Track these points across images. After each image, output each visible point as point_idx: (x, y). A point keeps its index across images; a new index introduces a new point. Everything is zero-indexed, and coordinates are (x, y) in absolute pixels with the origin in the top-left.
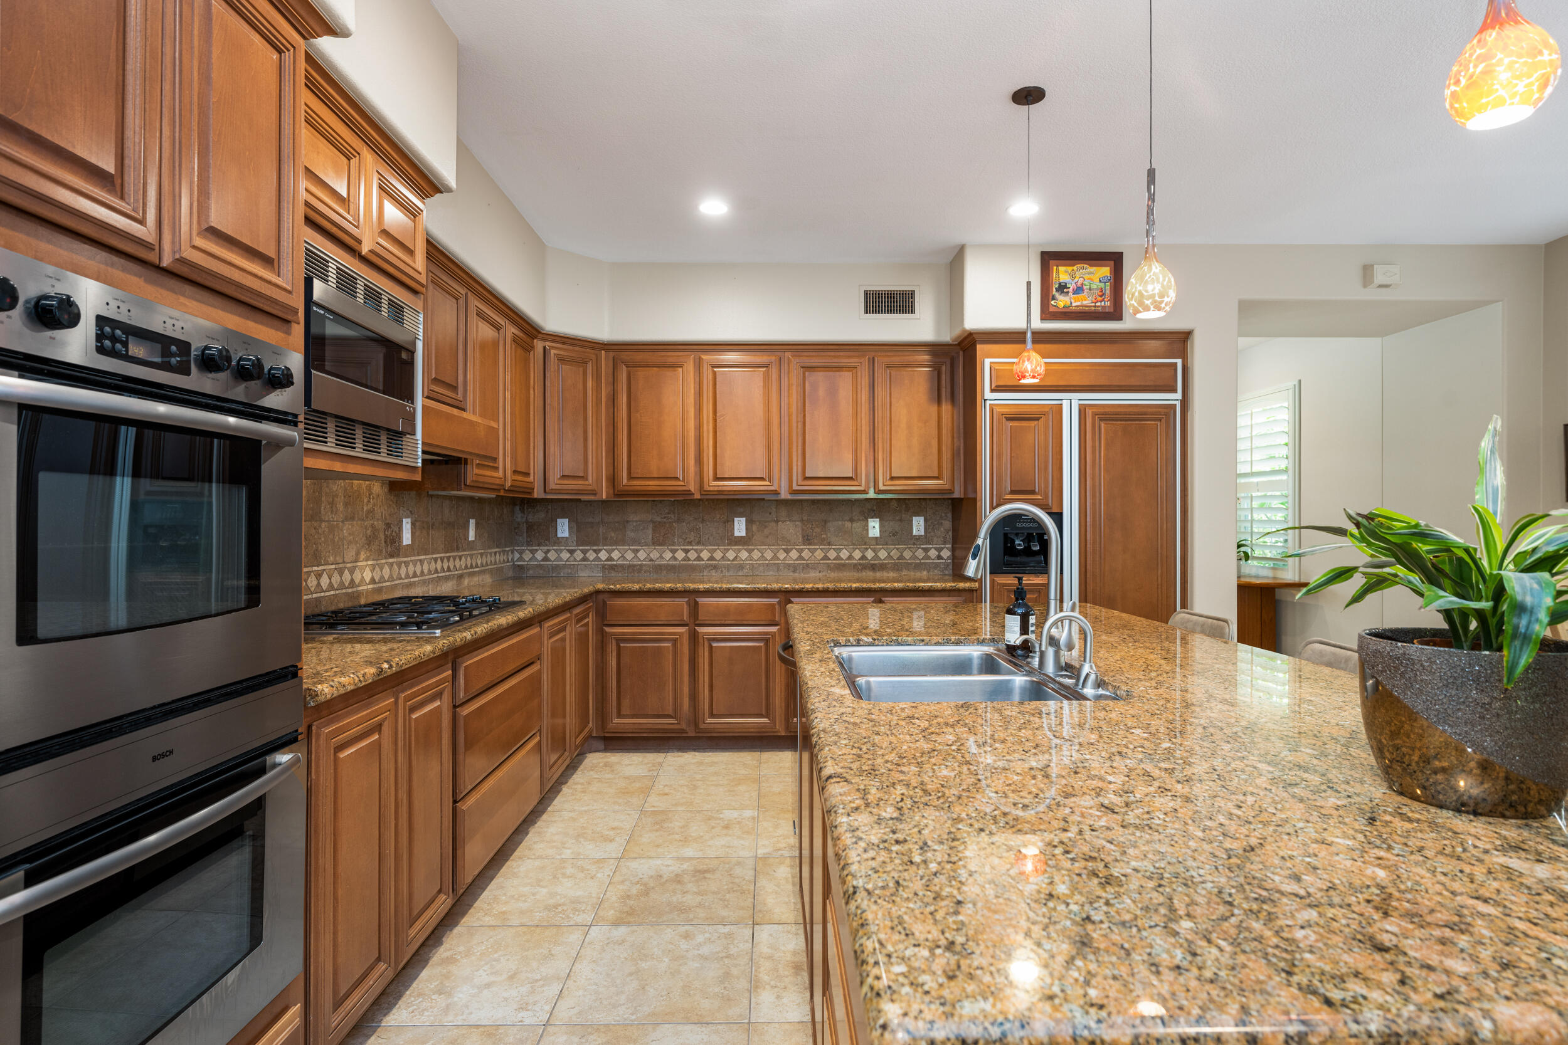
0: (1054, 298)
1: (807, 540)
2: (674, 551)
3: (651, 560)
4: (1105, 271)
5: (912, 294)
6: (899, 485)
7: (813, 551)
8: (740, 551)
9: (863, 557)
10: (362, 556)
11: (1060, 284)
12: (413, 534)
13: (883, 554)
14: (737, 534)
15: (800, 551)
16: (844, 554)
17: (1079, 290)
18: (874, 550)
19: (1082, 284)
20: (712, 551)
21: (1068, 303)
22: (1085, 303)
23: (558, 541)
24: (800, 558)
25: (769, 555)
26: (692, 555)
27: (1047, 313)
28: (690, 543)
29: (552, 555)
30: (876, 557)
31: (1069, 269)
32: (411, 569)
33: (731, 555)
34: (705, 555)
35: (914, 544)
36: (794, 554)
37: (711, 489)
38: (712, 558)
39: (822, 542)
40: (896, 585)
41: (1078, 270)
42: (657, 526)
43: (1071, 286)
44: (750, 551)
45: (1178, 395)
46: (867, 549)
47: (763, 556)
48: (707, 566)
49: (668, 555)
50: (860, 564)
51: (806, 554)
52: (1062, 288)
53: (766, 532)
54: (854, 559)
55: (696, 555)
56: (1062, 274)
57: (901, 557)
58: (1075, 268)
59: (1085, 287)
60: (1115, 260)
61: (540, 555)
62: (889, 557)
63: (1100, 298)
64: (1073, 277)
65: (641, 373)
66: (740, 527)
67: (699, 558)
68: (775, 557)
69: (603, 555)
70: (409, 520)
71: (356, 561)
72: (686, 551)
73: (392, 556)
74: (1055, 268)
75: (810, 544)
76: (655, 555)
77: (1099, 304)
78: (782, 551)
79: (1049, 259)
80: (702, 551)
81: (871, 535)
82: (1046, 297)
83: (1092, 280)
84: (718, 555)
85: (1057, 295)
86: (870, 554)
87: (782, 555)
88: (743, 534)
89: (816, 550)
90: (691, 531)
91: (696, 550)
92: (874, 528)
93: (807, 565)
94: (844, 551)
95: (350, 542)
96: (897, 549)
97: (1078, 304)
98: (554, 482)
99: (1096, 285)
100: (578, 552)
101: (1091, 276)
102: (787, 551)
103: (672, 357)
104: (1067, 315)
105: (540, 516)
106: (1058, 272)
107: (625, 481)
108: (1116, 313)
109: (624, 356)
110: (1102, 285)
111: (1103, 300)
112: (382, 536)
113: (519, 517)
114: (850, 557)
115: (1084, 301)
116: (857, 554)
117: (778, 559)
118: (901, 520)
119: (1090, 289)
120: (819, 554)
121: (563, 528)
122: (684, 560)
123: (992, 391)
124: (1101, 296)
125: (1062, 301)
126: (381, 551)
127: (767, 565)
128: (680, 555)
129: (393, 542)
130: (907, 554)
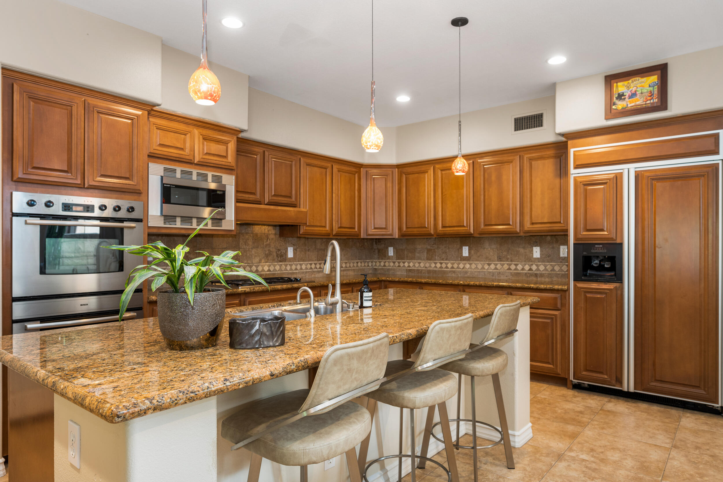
0: (614, 104)
1: (500, 259)
2: (436, 263)
3: (426, 267)
4: (654, 79)
5: (541, 116)
6: (538, 227)
7: (503, 265)
8: (465, 264)
9: (530, 269)
10: (263, 261)
11: (619, 94)
12: (295, 254)
13: (542, 268)
14: (464, 255)
15: (496, 265)
16: (520, 267)
17: (633, 95)
18: (537, 265)
19: (636, 91)
20: (453, 264)
21: (625, 105)
22: (638, 103)
23: (389, 258)
24: (496, 269)
25: (480, 266)
26: (444, 265)
27: (610, 113)
28: (443, 259)
29: (387, 264)
30: (538, 269)
31: (626, 83)
32: (294, 267)
33: (461, 266)
34: (449, 265)
35: (561, 262)
36: (492, 266)
37: (440, 232)
38: (452, 268)
39: (507, 260)
40: (518, 285)
41: (632, 82)
42: (429, 251)
43: (627, 94)
44: (470, 264)
45: (720, 157)
46: (532, 265)
47: (477, 267)
48: (450, 272)
49: (433, 265)
50: (529, 273)
51: (499, 266)
52: (620, 97)
53: (478, 254)
54: (525, 270)
55: (445, 266)
56: (621, 87)
57: (553, 270)
58: (630, 81)
59: (638, 93)
60: (661, 69)
61: (382, 264)
62: (546, 269)
63: (649, 98)
64: (628, 88)
65: (411, 177)
66: (465, 251)
67: (447, 267)
68: (483, 268)
69: (406, 264)
70: (292, 248)
71: (259, 263)
72: (441, 263)
73: (280, 261)
74: (615, 84)
75: (501, 261)
76: (427, 265)
77: (649, 102)
78: (486, 265)
79: (611, 79)
80: (448, 263)
81: (535, 256)
82: (610, 104)
83: (643, 87)
84: (455, 266)
85: (617, 102)
86: (534, 267)
87: (486, 267)
88: (467, 255)
89: (504, 264)
90: (443, 253)
91: (445, 263)
92: (537, 252)
93: (500, 273)
94: (520, 265)
95: (256, 256)
96: (551, 265)
97: (633, 104)
98: (371, 231)
99: (647, 89)
100: (397, 263)
101: (643, 84)
102: (489, 265)
103: (423, 168)
104: (625, 113)
105: (381, 246)
106: (617, 86)
107: (405, 229)
108: (663, 105)
109: (405, 170)
110: (651, 89)
111: (652, 99)
112: (275, 254)
114: (523, 269)
115: (638, 101)
116: (527, 267)
117: (484, 269)
118: (553, 248)
119: (642, 93)
120: (506, 267)
121: (391, 252)
122: (440, 268)
123: (575, 169)
124: (650, 96)
125: (620, 105)
126: (275, 259)
127: (479, 272)
128: (438, 265)
129: (281, 256)
130: (557, 268)
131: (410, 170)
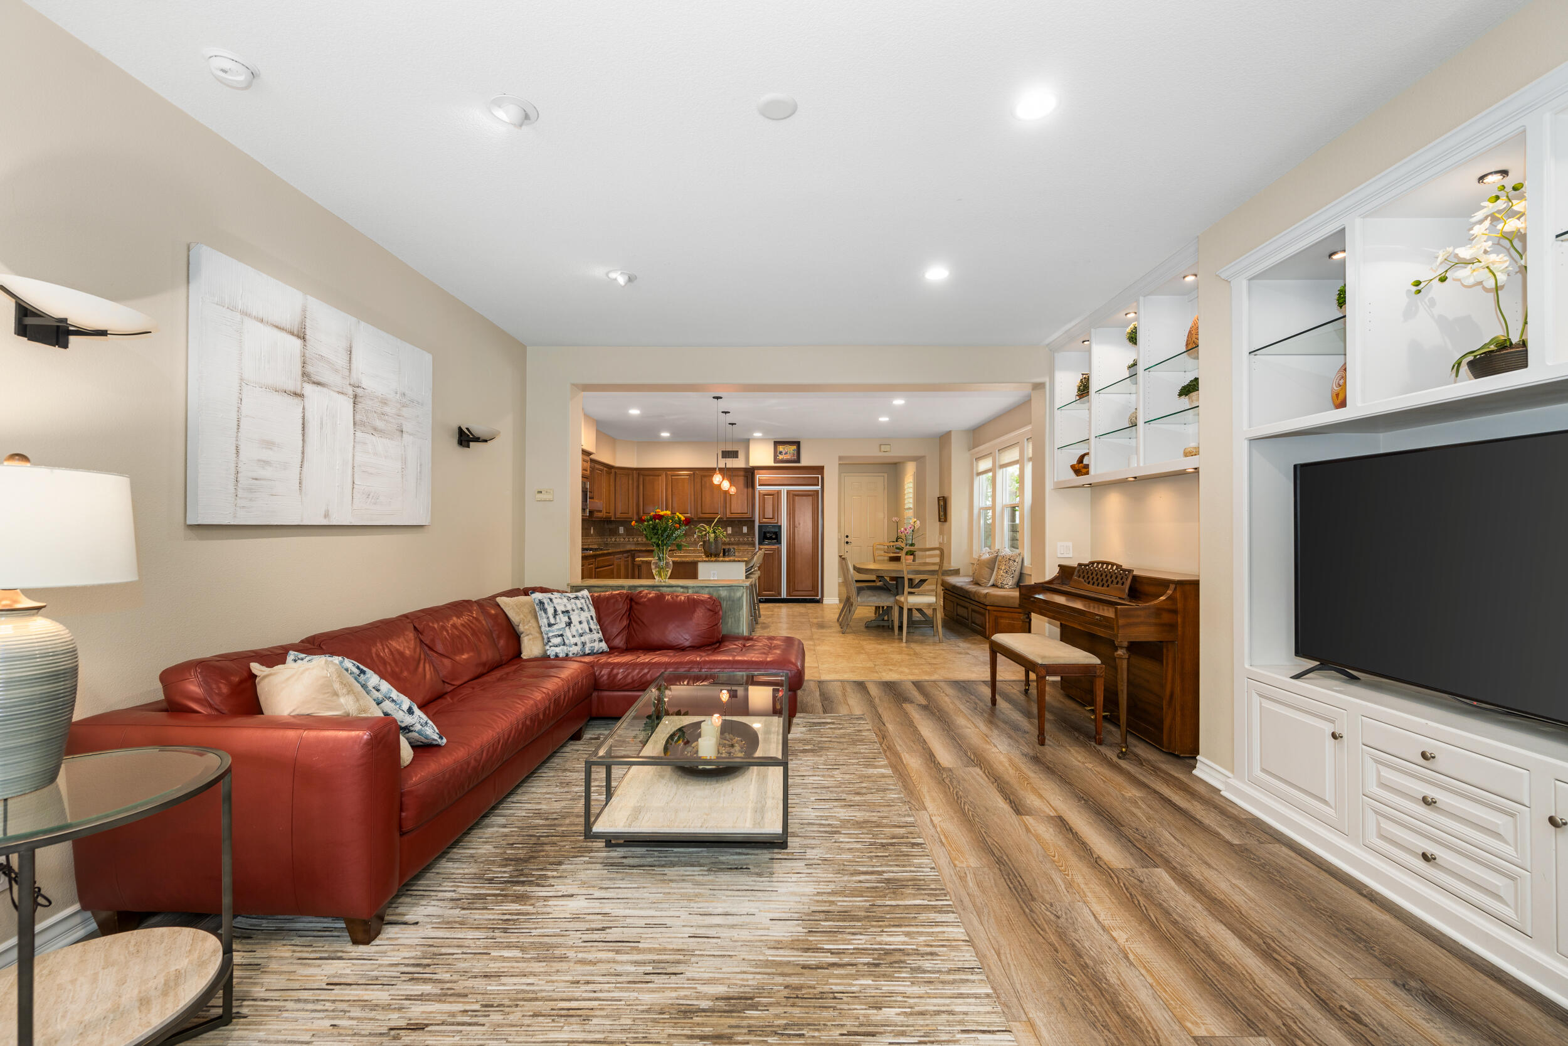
4: (795, 447)
5: (737, 452)
6: (733, 516)
11: (780, 451)
13: (732, 539)
17: (786, 453)
18: (729, 538)
21: (783, 458)
23: (620, 535)
27: (776, 461)
29: (618, 540)
30: (730, 540)
35: (743, 536)
43: (784, 452)
45: (820, 487)
47: (690, 540)
52: (781, 453)
53: (692, 531)
56: (781, 448)
57: (739, 540)
58: (784, 446)
59: (788, 452)
60: (798, 444)
61: (613, 540)
62: (735, 540)
63: (793, 456)
64: (784, 449)
65: (647, 478)
69: (635, 540)
74: (778, 446)
77: (792, 458)
79: (777, 443)
81: (728, 533)
82: (775, 456)
85: (779, 455)
92: (729, 530)
96: (738, 538)
97: (786, 458)
98: (618, 515)
99: (792, 452)
100: (627, 539)
101: (790, 449)
103: (657, 473)
104: (782, 461)
105: (612, 526)
107: (642, 514)
108: (798, 461)
109: (642, 472)
110: (794, 452)
113: (606, 526)
115: (788, 457)
118: (739, 528)
119: (790, 453)
121: (621, 530)
123: (759, 485)
125: (780, 457)
127: (692, 543)
130: (741, 539)
131: (646, 473)
